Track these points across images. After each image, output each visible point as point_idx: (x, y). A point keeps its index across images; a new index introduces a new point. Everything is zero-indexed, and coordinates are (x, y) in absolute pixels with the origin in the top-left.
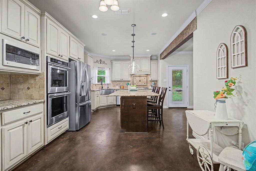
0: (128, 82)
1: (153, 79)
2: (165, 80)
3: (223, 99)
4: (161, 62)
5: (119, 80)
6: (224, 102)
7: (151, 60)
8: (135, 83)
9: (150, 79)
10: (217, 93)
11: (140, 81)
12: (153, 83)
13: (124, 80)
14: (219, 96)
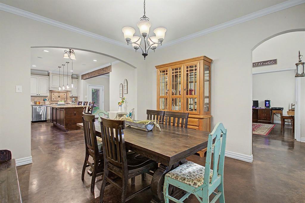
0: (45, 98)
1: (74, 96)
2: (86, 97)
3: (121, 105)
4: (82, 82)
5: (35, 95)
6: (121, 106)
7: (72, 78)
8: (54, 99)
9: (70, 95)
10: (119, 103)
11: (59, 97)
12: (73, 99)
13: (41, 95)
14: (120, 104)
